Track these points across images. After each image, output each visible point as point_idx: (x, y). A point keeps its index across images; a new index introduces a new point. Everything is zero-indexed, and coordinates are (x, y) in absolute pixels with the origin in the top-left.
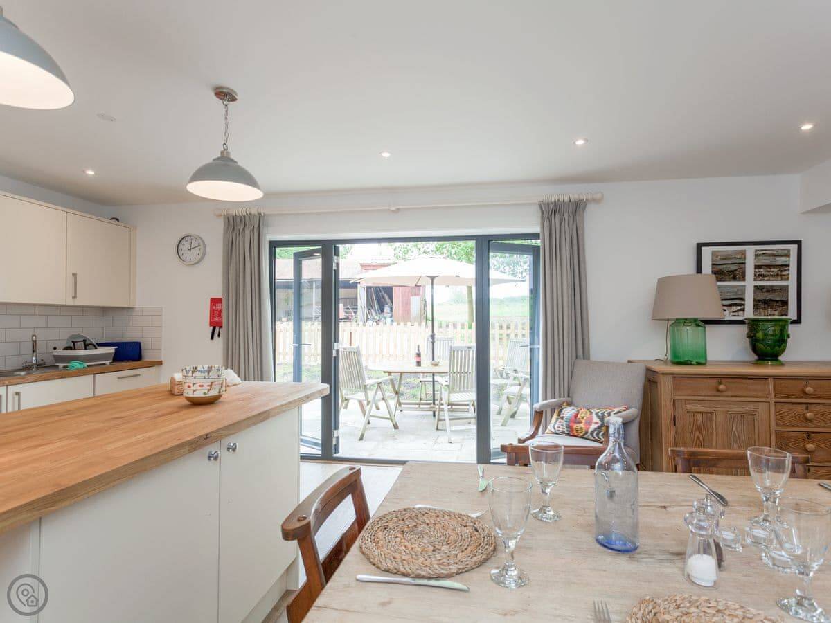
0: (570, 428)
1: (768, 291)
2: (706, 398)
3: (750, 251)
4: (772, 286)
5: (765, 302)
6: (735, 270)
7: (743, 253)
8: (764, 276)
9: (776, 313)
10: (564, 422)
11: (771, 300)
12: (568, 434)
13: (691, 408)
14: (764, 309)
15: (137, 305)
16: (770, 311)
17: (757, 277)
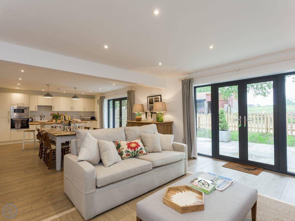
7: (153, 98)
15: (95, 111)
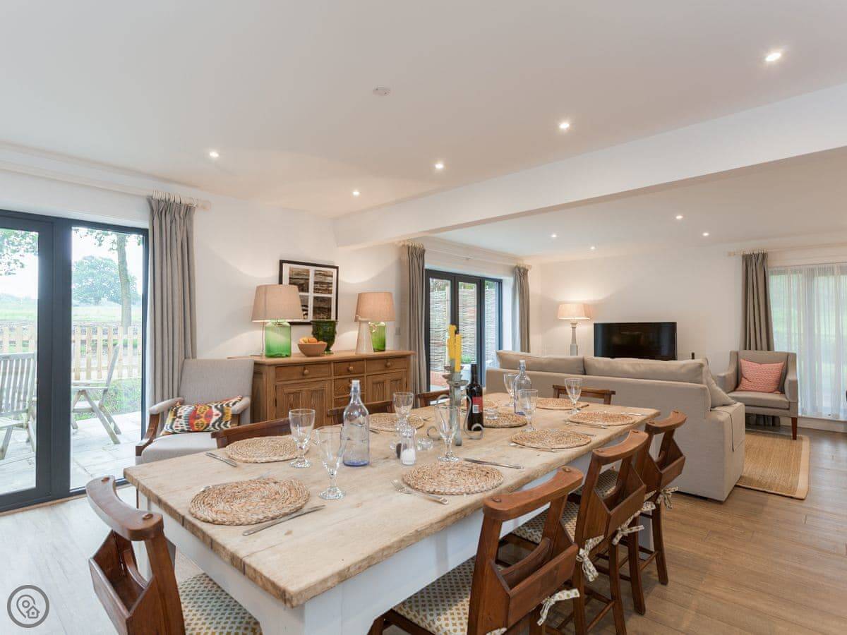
0: (190, 424)
1: (321, 301)
2: (296, 382)
3: (312, 270)
4: (323, 298)
5: (319, 308)
6: (303, 284)
7: (308, 271)
8: (319, 289)
9: (325, 317)
10: (183, 421)
11: (322, 308)
12: (189, 431)
13: (287, 390)
14: (319, 314)
16: (322, 316)
17: (316, 290)
